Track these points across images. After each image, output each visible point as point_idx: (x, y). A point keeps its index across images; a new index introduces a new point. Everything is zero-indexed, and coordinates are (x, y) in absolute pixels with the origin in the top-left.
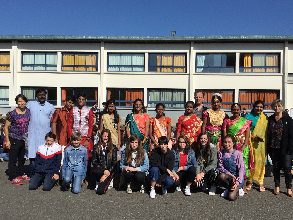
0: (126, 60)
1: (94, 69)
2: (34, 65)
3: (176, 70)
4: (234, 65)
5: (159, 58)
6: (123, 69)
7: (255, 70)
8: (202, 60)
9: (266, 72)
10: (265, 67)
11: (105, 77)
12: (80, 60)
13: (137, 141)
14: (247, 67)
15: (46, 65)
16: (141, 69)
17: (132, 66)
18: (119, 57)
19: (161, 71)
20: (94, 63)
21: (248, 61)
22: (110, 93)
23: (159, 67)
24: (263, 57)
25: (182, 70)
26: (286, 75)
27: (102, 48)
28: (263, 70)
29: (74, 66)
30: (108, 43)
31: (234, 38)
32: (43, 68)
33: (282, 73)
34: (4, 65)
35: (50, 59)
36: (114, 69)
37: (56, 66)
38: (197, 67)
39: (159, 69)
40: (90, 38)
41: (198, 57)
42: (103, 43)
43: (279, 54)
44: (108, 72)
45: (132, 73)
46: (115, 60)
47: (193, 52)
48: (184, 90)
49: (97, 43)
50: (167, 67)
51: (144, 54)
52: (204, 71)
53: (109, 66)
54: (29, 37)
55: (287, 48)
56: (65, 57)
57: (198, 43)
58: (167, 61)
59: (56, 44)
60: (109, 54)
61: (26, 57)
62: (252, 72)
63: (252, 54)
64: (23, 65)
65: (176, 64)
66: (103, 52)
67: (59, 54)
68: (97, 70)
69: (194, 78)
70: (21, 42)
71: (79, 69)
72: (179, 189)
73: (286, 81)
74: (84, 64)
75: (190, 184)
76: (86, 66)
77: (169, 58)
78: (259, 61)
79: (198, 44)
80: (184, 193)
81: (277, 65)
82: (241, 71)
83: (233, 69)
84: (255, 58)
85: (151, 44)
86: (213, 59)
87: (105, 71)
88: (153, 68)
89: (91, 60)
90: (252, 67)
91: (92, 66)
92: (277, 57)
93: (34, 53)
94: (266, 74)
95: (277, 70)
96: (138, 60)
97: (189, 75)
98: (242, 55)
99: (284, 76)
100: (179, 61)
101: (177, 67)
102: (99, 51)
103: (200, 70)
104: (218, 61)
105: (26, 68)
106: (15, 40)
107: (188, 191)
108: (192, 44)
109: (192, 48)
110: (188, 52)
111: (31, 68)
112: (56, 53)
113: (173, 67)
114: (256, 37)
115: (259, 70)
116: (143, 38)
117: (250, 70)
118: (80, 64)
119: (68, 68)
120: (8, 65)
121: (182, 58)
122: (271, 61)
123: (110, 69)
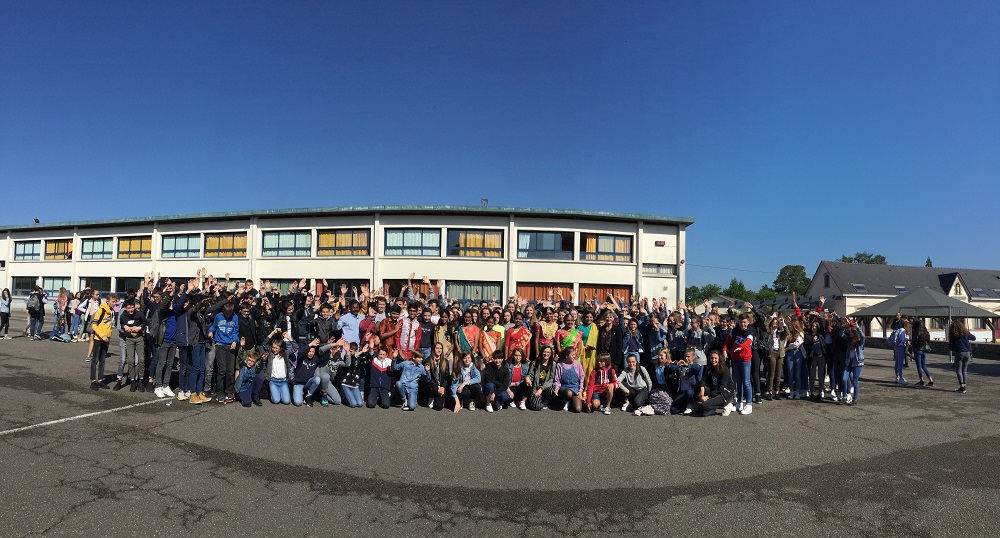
0: (413, 239)
1: (365, 252)
2: (278, 249)
3: (488, 253)
4: (572, 250)
5: (462, 236)
6: (407, 252)
7: (600, 257)
8: (526, 241)
9: (614, 260)
10: (614, 254)
11: (380, 264)
12: (344, 240)
13: (469, 356)
14: (591, 253)
15: (295, 249)
16: (436, 253)
17: (422, 248)
18: (401, 234)
19: (465, 255)
20: (365, 244)
21: (591, 244)
22: (387, 286)
23: (462, 248)
24: (610, 241)
25: (496, 254)
26: (640, 265)
27: (377, 222)
28: (612, 257)
29: (335, 248)
30: (385, 215)
31: (572, 212)
32: (292, 253)
33: (635, 263)
34: (239, 250)
35: (302, 241)
36: (394, 252)
37: (310, 249)
38: (519, 250)
39: (462, 252)
40: (360, 209)
41: (521, 236)
42: (377, 216)
43: (632, 237)
44: (386, 257)
45: (423, 257)
46: (395, 239)
47: (514, 228)
48: (500, 284)
49: (370, 215)
50: (474, 249)
51: (440, 229)
52: (529, 257)
53: (386, 248)
54: (273, 212)
55: (641, 230)
56: (322, 236)
57: (520, 217)
58: (474, 239)
59: (311, 219)
60: (386, 230)
61: (268, 238)
62: (597, 260)
63: (597, 236)
64: (264, 249)
65: (487, 245)
66: (378, 228)
67: (314, 233)
68: (369, 254)
69: (514, 266)
70: (261, 218)
71: (343, 252)
72: (513, 405)
73: (640, 273)
74: (350, 245)
75: (525, 399)
76: (352, 248)
77: (479, 237)
78: (605, 245)
79: (520, 219)
80: (520, 408)
81: (628, 252)
82: (582, 257)
83: (570, 254)
84: (601, 240)
85: (450, 217)
86: (542, 240)
87: (381, 254)
88: (454, 250)
89: (360, 240)
90: (598, 252)
91: (361, 248)
92: (629, 241)
93: (279, 232)
94: (615, 263)
95: (628, 258)
96: (431, 239)
97: (508, 262)
98: (584, 237)
99: (637, 266)
100: (493, 240)
101: (490, 250)
102: (372, 227)
103: (524, 255)
104: (549, 243)
105: (268, 253)
106: (254, 216)
107: (523, 405)
108: (512, 217)
109: (512, 224)
110: (506, 228)
111: (274, 253)
112: (309, 231)
113: (483, 250)
114: (602, 213)
115: (606, 257)
116: (439, 208)
117: (594, 257)
118: (343, 245)
119: (326, 252)
120: (244, 250)
121: (498, 237)
122: (622, 246)
123: (388, 252)
